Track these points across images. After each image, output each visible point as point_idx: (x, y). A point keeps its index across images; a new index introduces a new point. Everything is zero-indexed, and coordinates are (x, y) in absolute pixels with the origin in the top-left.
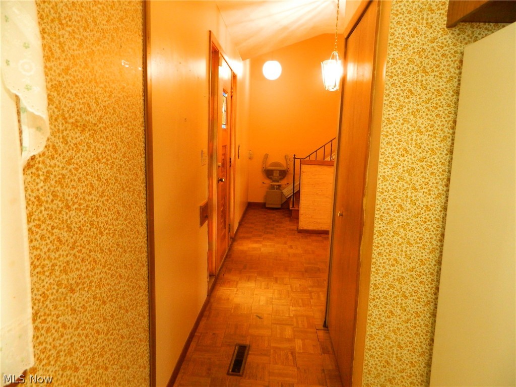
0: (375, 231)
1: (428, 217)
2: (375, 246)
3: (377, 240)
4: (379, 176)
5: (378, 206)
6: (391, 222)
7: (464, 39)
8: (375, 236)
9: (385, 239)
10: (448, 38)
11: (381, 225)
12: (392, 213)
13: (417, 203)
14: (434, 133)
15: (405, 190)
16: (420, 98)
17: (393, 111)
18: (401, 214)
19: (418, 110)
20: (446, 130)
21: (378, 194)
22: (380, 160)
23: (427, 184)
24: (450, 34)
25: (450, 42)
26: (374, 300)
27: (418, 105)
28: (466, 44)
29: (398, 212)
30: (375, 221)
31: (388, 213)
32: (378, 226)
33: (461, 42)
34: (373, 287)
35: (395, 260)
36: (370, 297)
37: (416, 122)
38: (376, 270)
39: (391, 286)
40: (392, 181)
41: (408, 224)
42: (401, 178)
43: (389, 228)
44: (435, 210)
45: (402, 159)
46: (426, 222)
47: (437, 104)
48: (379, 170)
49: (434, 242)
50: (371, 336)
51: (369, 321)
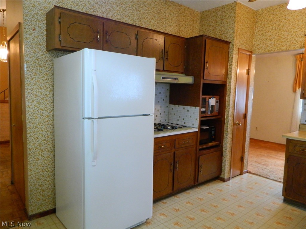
0: (27, 128)
1: (48, 120)
2: (28, 133)
3: (28, 131)
4: (26, 106)
5: (27, 118)
6: (33, 123)
7: (54, 56)
8: (27, 130)
9: (32, 130)
10: (47, 55)
11: (30, 125)
12: (34, 120)
13: (43, 115)
14: (47, 89)
15: (38, 110)
16: (40, 76)
17: (29, 81)
18: (37, 120)
19: (39, 80)
20: (51, 88)
21: (27, 113)
22: (26, 99)
23: (46, 107)
24: (48, 54)
25: (48, 56)
26: (30, 155)
27: (39, 78)
28: (54, 57)
29: (36, 119)
30: (27, 124)
31: (32, 120)
32: (28, 125)
33: (53, 57)
34: (29, 150)
35: (37, 138)
36: (28, 154)
37: (39, 85)
38: (30, 143)
39: (36, 148)
40: (32, 107)
41: (40, 123)
42: (35, 106)
43: (33, 125)
44: (50, 117)
45: (35, 99)
46: (47, 122)
47: (46, 78)
48: (26, 103)
49: (52, 129)
50: (30, 170)
51: (29, 164)
